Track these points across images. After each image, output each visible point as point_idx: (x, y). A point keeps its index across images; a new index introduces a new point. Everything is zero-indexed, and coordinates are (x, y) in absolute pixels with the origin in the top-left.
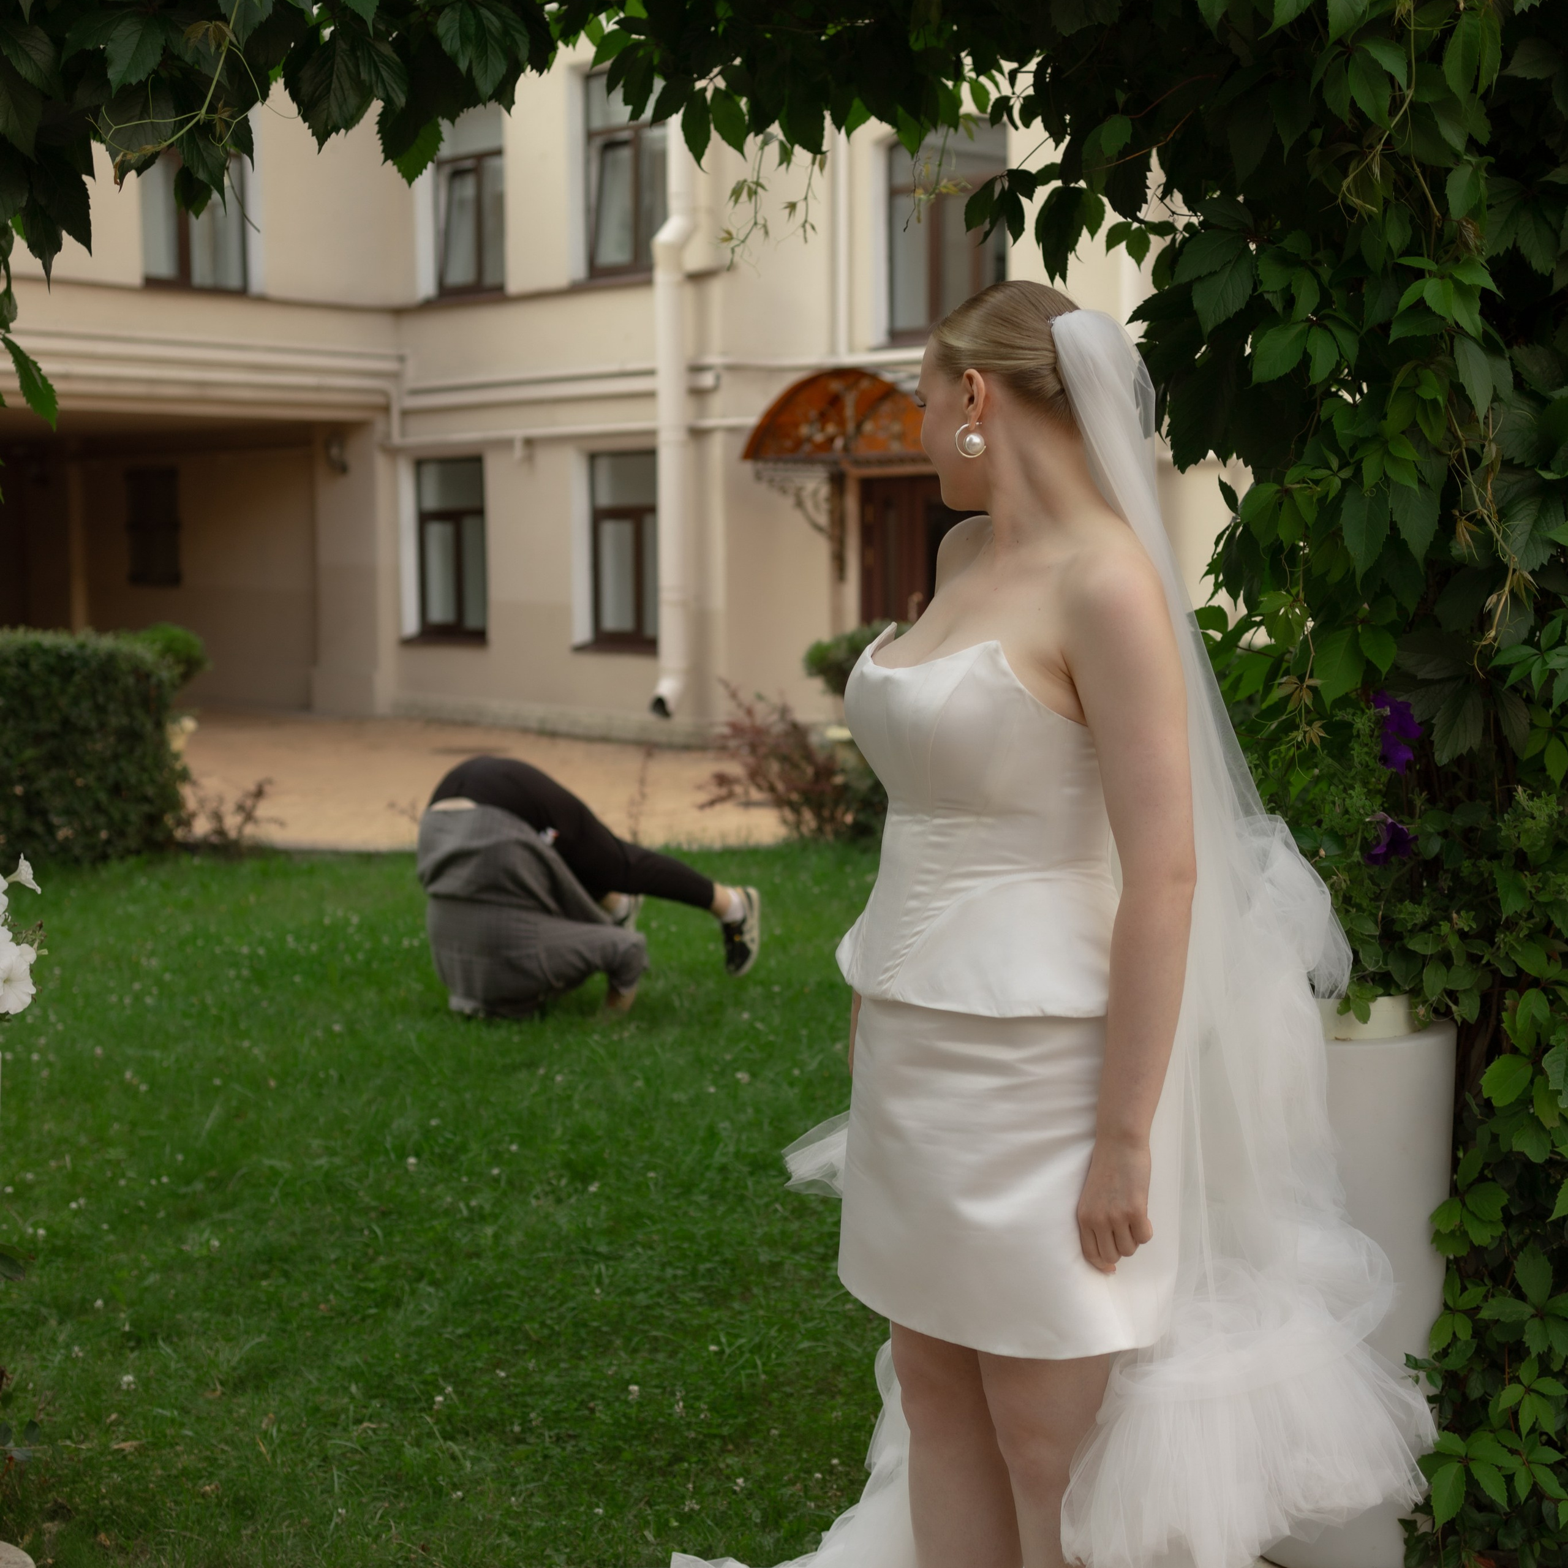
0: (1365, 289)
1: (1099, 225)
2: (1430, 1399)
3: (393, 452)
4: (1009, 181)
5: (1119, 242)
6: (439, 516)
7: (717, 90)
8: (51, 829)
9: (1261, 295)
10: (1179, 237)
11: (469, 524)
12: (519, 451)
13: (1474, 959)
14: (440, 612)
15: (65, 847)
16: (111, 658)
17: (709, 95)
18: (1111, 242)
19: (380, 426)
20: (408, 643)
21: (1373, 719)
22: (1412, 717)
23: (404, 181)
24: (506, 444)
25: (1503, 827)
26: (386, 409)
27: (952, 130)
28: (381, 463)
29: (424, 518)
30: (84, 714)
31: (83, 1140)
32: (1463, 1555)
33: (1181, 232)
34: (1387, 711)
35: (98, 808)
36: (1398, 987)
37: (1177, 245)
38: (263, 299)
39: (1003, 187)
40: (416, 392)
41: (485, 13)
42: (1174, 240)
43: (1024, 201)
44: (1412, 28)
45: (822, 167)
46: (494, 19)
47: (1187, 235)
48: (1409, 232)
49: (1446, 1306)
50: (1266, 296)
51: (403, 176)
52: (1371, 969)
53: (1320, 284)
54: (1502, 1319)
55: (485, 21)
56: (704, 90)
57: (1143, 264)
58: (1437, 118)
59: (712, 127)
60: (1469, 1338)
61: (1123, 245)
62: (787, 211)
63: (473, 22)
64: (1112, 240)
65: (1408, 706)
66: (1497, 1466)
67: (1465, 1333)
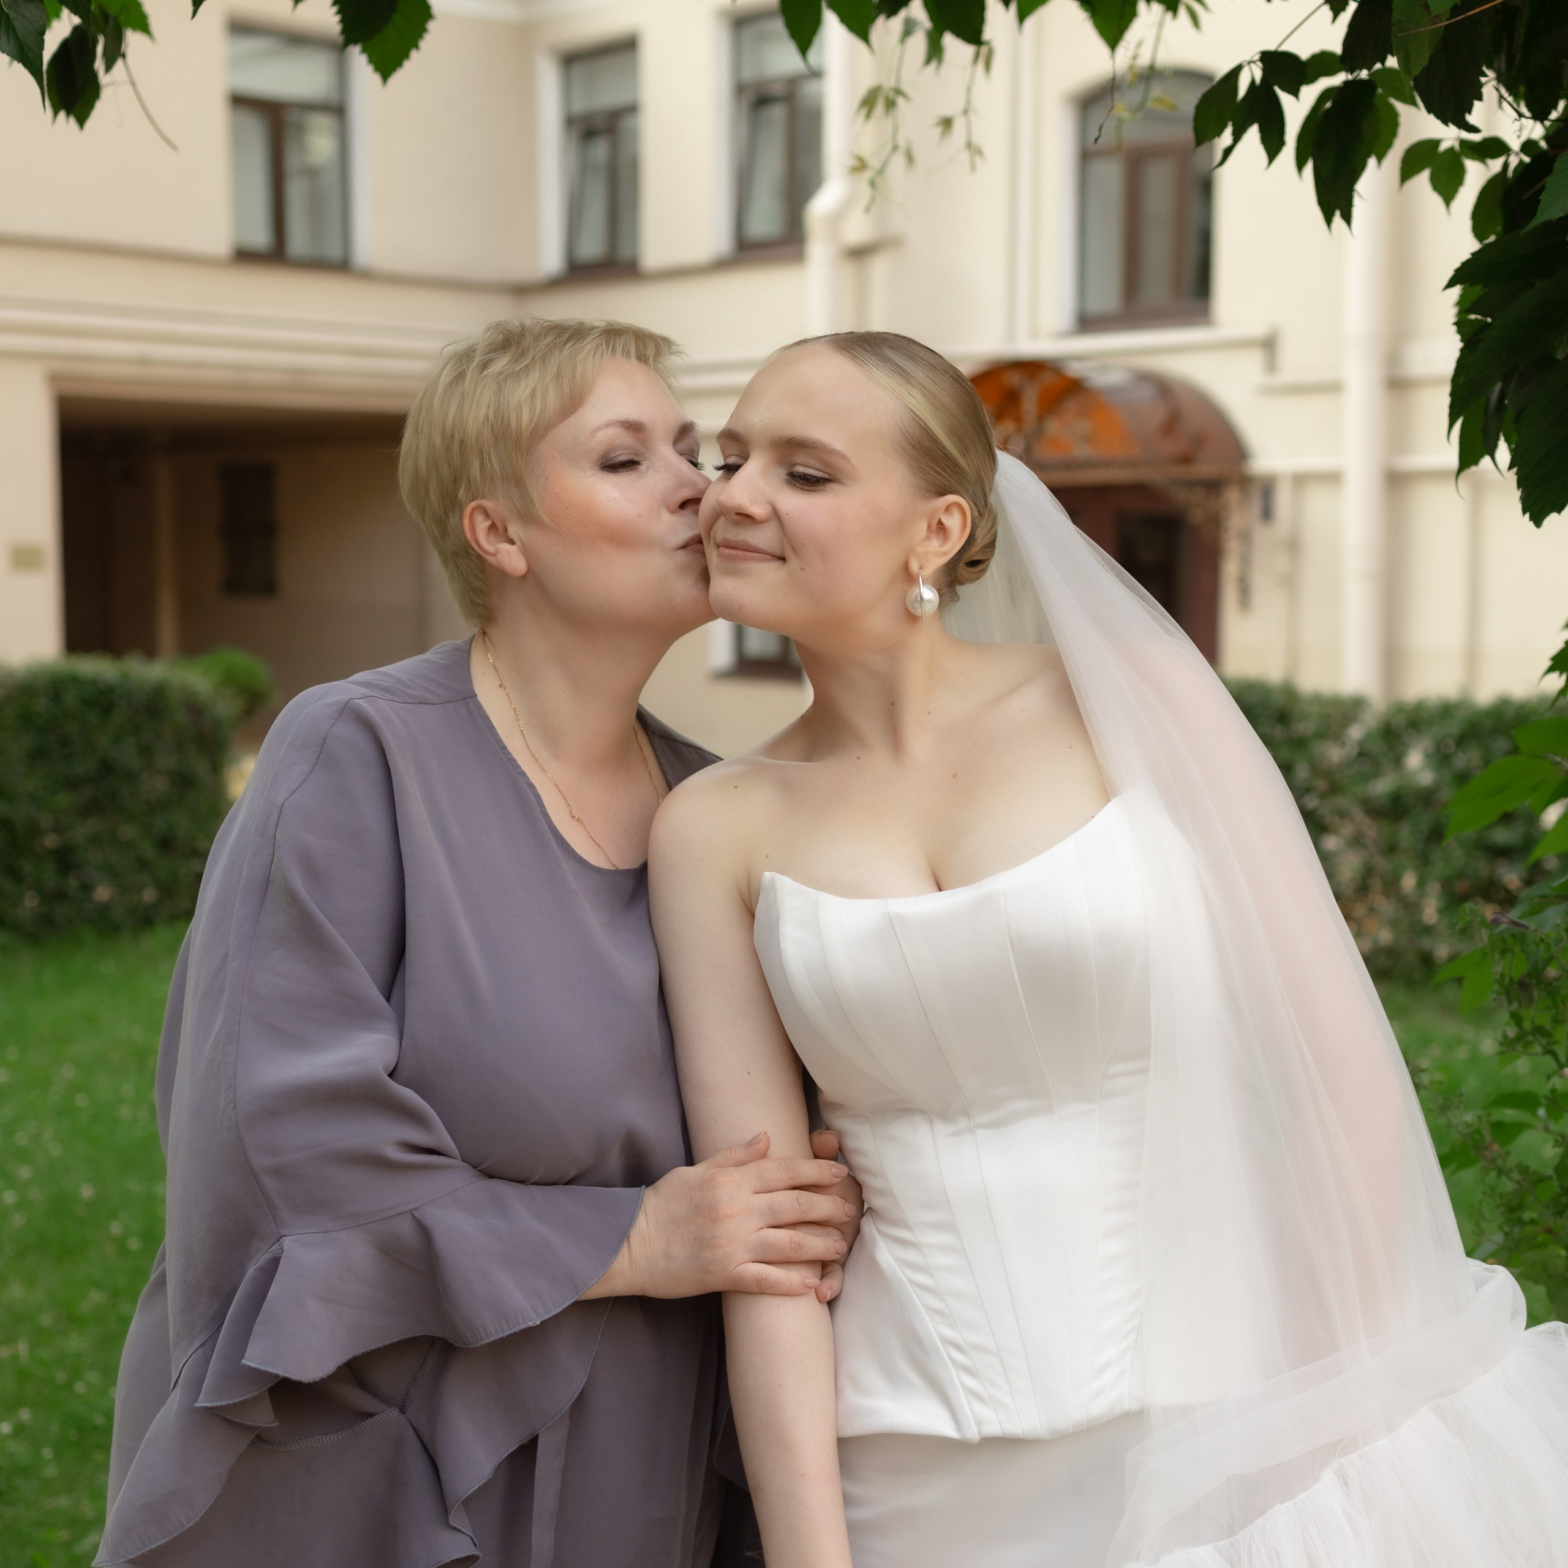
1: (1388, 145)
4: (1265, 70)
5: (1417, 170)
8: (87, 888)
10: (1514, 161)
15: (104, 909)
16: (159, 692)
18: (1408, 170)
27: (1169, 15)
30: (127, 754)
31: (45, 1320)
33: (1517, 154)
35: (143, 864)
37: (1510, 173)
38: (368, 276)
39: (1253, 82)
42: (1506, 165)
43: (1285, 98)
47: (1527, 159)
57: (1456, 204)
61: (1425, 176)
64: (1409, 167)
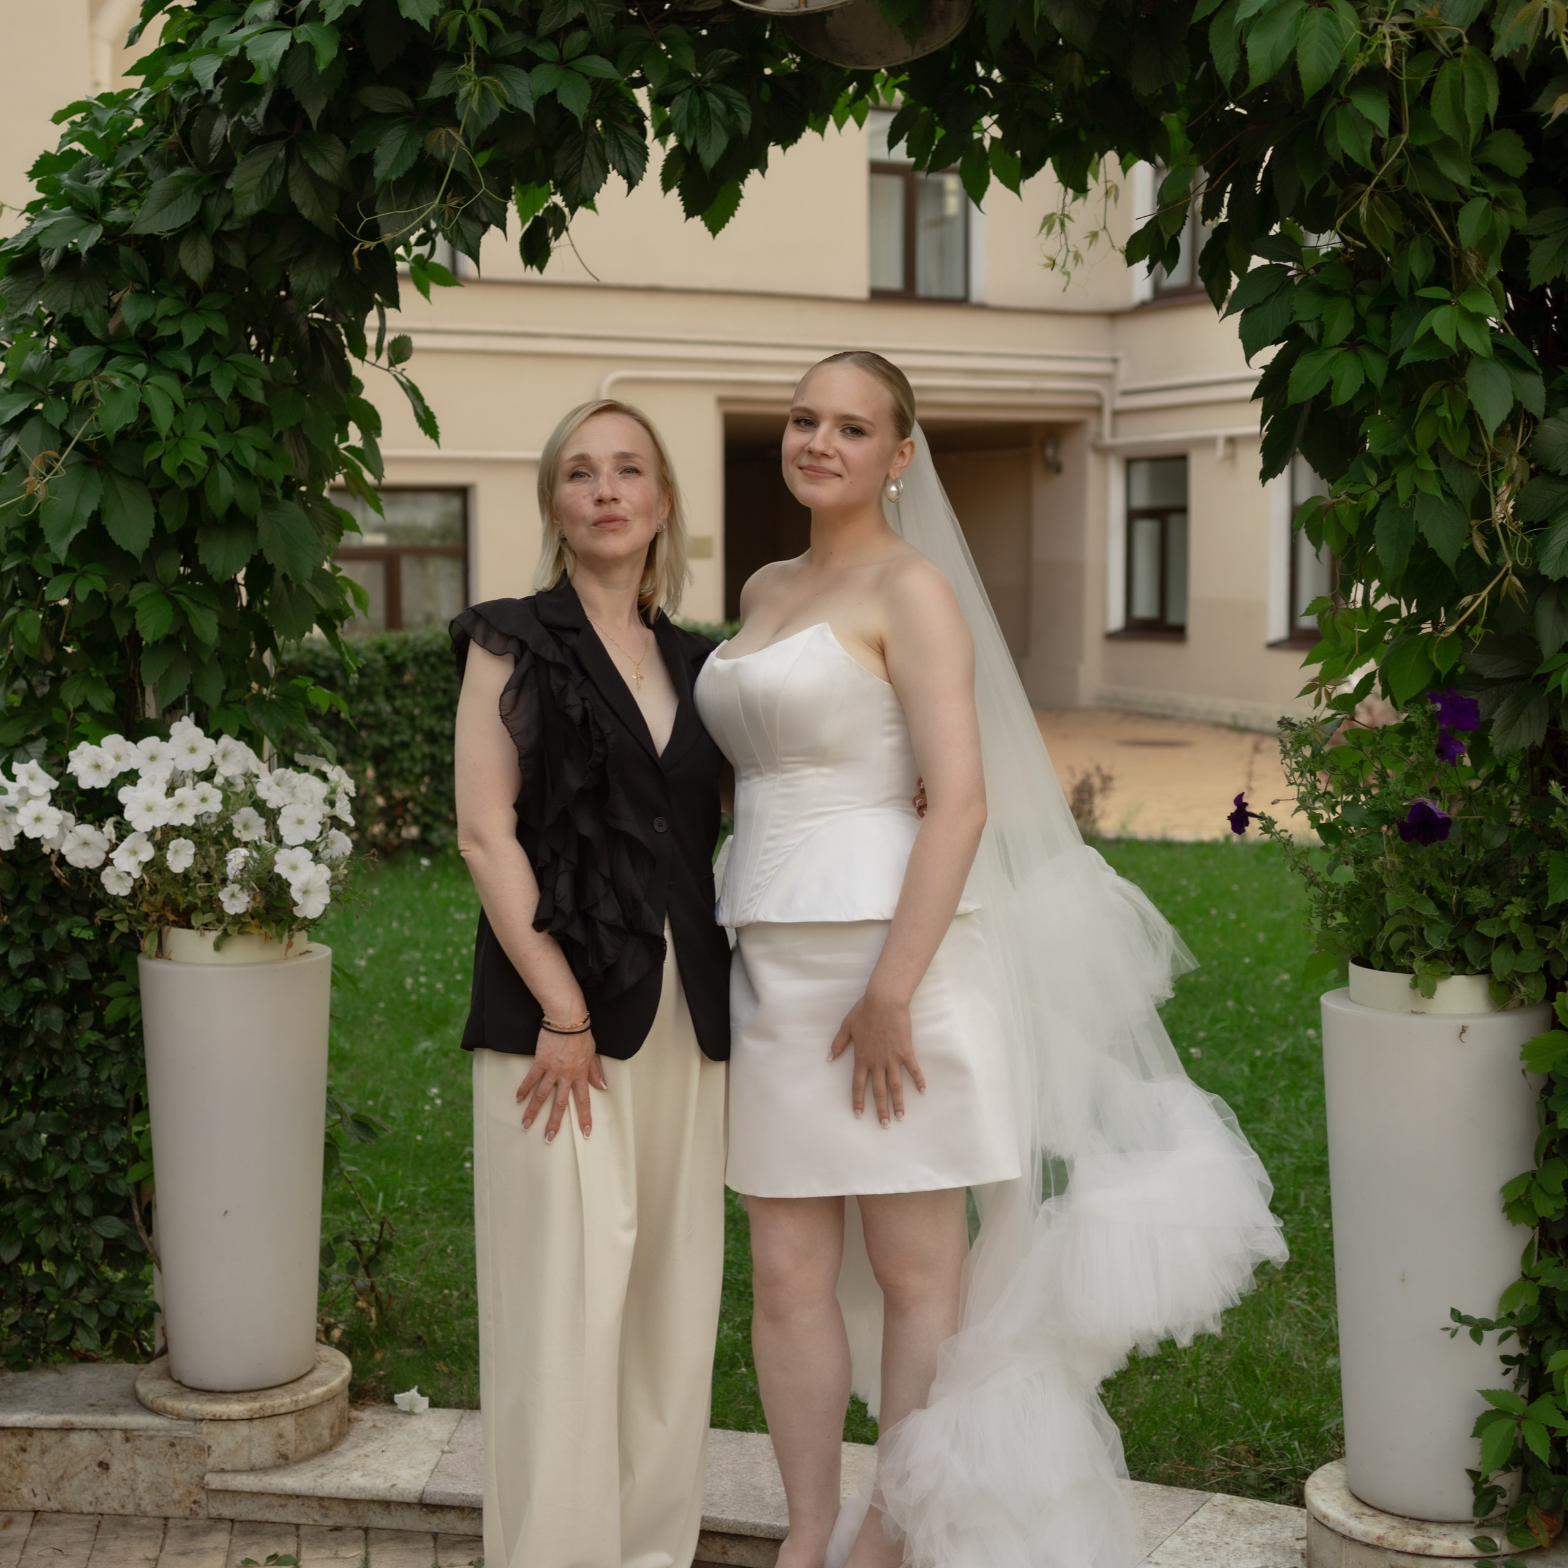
0: (1394, 316)
2: (1505, 1359)
3: (1104, 452)
6: (1148, 514)
7: (993, 139)
9: (1296, 324)
11: (1174, 520)
12: (1221, 450)
13: (1542, 944)
14: (1145, 608)
17: (987, 143)
19: (1092, 427)
20: (1112, 637)
21: (1429, 714)
22: (1477, 713)
23: (710, 234)
24: (1208, 443)
25: (1555, 820)
26: (1098, 410)
28: (1092, 462)
29: (1133, 516)
32: (1529, 1511)
34: (1439, 706)
36: (1473, 967)
38: (982, 307)
40: (1127, 393)
41: (711, 97)
44: (1404, 78)
45: (1116, 200)
46: (718, 101)
48: (1433, 261)
49: (1523, 1274)
50: (1301, 325)
51: (710, 229)
52: (1437, 947)
53: (1356, 311)
54: (1558, 1287)
55: (711, 104)
56: (981, 140)
58: (1435, 158)
59: (991, 171)
60: (1534, 1304)
62: (1088, 240)
63: (698, 106)
65: (1475, 702)
66: (1547, 1427)
67: (1530, 1298)
